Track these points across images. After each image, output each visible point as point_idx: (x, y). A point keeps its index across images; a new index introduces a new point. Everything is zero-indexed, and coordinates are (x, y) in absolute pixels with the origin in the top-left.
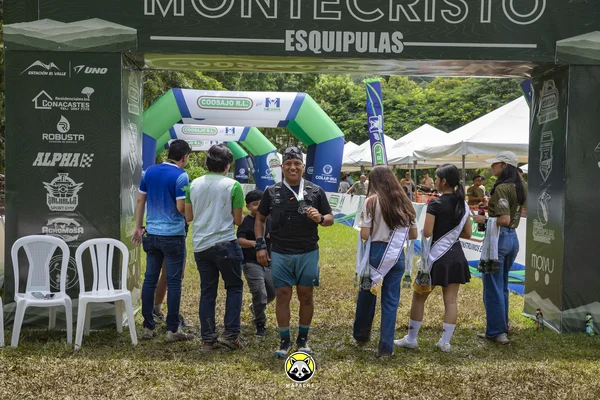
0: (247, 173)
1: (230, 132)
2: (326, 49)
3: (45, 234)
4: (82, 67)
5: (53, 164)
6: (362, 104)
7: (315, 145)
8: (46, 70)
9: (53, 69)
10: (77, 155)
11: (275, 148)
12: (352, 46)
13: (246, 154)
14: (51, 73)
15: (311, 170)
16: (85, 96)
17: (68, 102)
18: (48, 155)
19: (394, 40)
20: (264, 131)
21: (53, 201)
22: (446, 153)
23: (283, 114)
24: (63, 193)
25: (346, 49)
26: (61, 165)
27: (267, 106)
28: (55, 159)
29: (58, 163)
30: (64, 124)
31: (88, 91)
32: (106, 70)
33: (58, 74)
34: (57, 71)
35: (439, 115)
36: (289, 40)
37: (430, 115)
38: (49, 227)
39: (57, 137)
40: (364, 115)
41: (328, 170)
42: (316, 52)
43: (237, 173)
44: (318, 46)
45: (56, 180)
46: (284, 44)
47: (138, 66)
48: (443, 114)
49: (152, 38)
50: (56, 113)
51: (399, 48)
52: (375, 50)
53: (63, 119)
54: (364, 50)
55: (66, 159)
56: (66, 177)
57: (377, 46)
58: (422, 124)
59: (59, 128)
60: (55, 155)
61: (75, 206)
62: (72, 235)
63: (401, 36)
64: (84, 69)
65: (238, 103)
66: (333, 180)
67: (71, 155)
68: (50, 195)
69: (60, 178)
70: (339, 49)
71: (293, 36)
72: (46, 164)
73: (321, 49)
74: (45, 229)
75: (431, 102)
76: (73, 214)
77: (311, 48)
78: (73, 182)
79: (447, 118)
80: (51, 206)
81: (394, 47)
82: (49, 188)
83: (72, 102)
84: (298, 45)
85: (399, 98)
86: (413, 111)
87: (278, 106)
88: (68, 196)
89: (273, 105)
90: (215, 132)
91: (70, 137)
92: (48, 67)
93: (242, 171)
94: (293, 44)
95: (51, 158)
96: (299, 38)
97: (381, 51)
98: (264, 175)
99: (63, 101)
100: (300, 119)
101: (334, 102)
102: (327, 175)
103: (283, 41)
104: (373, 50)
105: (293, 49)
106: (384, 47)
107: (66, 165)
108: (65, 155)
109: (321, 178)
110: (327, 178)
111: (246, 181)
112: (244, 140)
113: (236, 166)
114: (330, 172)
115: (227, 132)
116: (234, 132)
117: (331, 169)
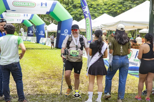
0: (32, 32)
1: (26, 16)
7: (61, 22)
11: (44, 23)
13: (32, 25)
20: (39, 15)
22: (114, 25)
23: (48, 9)
27: (42, 5)
35: (109, 10)
37: (105, 10)
41: (66, 32)
43: (28, 32)
48: (110, 9)
58: (103, 13)
65: (30, 4)
75: (105, 4)
79: (112, 11)
86: (98, 8)
87: (46, 6)
89: (44, 5)
93: (31, 32)
98: (40, 33)
109: (64, 35)
110: (66, 35)
111: (32, 36)
112: (31, 19)
113: (28, 29)
114: (67, 32)
115: (24, 16)
116: (27, 16)
117: (68, 31)
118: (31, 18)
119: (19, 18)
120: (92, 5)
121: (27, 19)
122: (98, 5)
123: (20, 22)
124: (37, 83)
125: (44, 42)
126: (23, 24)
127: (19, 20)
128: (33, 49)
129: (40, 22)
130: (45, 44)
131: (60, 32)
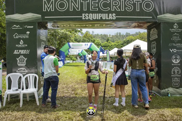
2: (94, 18)
3: (17, 73)
4: (26, 26)
5: (19, 53)
8: (17, 28)
9: (19, 27)
10: (25, 51)
12: (101, 18)
13: (82, 55)
14: (18, 28)
16: (27, 34)
17: (23, 36)
18: (18, 51)
19: (113, 16)
21: (19, 63)
23: (88, 47)
24: (22, 61)
25: (100, 18)
26: (21, 53)
28: (19, 52)
29: (20, 53)
30: (22, 42)
31: (28, 33)
32: (33, 27)
33: (20, 28)
34: (20, 27)
36: (83, 16)
38: (18, 71)
39: (20, 46)
42: (91, 19)
44: (92, 18)
45: (20, 57)
46: (82, 18)
47: (46, 28)
49: (45, 17)
50: (20, 39)
51: (115, 18)
52: (108, 19)
53: (22, 41)
54: (105, 19)
55: (22, 52)
56: (23, 57)
57: (108, 17)
59: (20, 43)
60: (19, 51)
61: (25, 65)
62: (24, 73)
63: (115, 15)
64: (27, 27)
66: (98, 59)
67: (23, 50)
68: (18, 62)
69: (21, 57)
70: (97, 19)
71: (85, 15)
72: (17, 53)
73: (93, 19)
74: (17, 71)
76: (25, 67)
77: (90, 18)
78: (24, 58)
80: (19, 65)
81: (113, 18)
82: (18, 60)
83: (24, 36)
84: (86, 18)
88: (23, 62)
89: (86, 45)
90: (76, 51)
91: (23, 46)
92: (17, 27)
93: (82, 58)
94: (85, 17)
95: (18, 52)
96: (86, 16)
97: (109, 19)
98: (86, 58)
99: (21, 36)
100: (91, 48)
103: (82, 17)
104: (107, 18)
105: (84, 19)
106: (110, 18)
107: (22, 53)
108: (22, 50)
111: (83, 60)
113: (81, 57)
118: (82, 52)
119: (77, 52)
120: (109, 45)
121: (80, 52)
122: (112, 45)
123: (77, 54)
124: (76, 87)
126: (79, 55)
128: (81, 66)
129: (86, 53)
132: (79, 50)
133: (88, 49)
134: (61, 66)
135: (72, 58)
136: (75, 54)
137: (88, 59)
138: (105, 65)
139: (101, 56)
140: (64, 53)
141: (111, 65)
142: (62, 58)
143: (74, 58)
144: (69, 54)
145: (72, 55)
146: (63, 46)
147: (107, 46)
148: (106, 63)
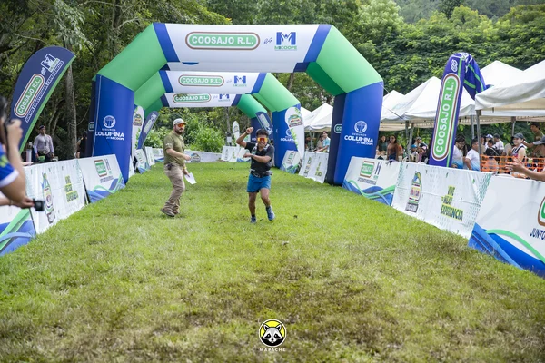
1: (240, 82)
6: (414, 43)
7: (345, 94)
15: (339, 128)
23: (300, 54)
27: (279, 43)
37: (503, 55)
40: (415, 58)
41: (361, 128)
48: (521, 53)
65: (240, 40)
66: (369, 141)
75: (504, 38)
79: (526, 58)
85: (462, 35)
86: (480, 51)
87: (293, 43)
89: (286, 42)
90: (222, 82)
98: (284, 136)
100: (324, 59)
101: (378, 42)
102: (360, 135)
109: (352, 138)
110: (360, 139)
112: (257, 92)
114: (364, 130)
115: (236, 82)
116: (245, 82)
117: (366, 126)
118: (256, 90)
119: (221, 89)
120: (456, 41)
121: (245, 90)
122: (477, 40)
123: (228, 103)
125: (295, 164)
126: (239, 109)
127: (224, 97)
130: (297, 171)
131: (340, 129)
132: (240, 75)
133: (300, 67)
134: (106, 186)
135: (195, 128)
136: (214, 102)
137: (300, 141)
138: (408, 186)
139: (387, 121)
140: (130, 94)
141: (451, 191)
142: (117, 128)
143: (205, 132)
144: (172, 104)
145: (192, 110)
146: (127, 42)
147: (443, 47)
148: (417, 176)
